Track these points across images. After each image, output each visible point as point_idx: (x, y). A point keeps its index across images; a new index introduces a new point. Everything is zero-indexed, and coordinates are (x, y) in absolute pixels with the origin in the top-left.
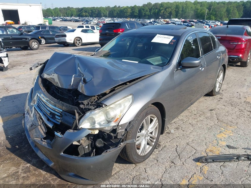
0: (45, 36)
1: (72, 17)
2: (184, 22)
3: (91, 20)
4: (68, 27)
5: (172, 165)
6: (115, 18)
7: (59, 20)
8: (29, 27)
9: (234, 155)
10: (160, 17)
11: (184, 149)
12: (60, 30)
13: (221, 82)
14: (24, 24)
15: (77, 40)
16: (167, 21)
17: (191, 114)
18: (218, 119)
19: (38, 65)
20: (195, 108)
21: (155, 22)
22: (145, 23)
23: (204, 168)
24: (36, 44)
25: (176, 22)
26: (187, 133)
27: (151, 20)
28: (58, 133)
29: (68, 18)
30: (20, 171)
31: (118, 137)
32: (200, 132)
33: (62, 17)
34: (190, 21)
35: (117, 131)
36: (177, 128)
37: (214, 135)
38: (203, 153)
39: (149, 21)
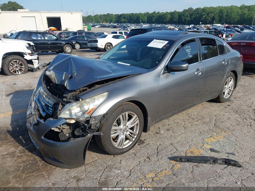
0: (80, 42)
1: (111, 23)
2: (227, 27)
3: (128, 26)
4: (105, 33)
5: (147, 160)
6: (154, 24)
7: (98, 26)
8: (69, 33)
9: (212, 158)
10: (201, 23)
11: (166, 148)
12: (95, 35)
13: (231, 89)
14: (65, 31)
15: (108, 45)
16: (208, 27)
17: (189, 118)
18: (215, 125)
19: (45, 65)
20: (196, 113)
21: (194, 28)
22: (184, 29)
23: (176, 165)
24: (70, 49)
25: (217, 27)
26: (176, 135)
27: (191, 26)
28: (41, 119)
29: (107, 24)
30: (18, 151)
31: (92, 128)
32: (190, 135)
33: (101, 24)
34: (234, 27)
35: (90, 122)
36: (168, 130)
37: (203, 139)
38: (182, 153)
39: (188, 27)
